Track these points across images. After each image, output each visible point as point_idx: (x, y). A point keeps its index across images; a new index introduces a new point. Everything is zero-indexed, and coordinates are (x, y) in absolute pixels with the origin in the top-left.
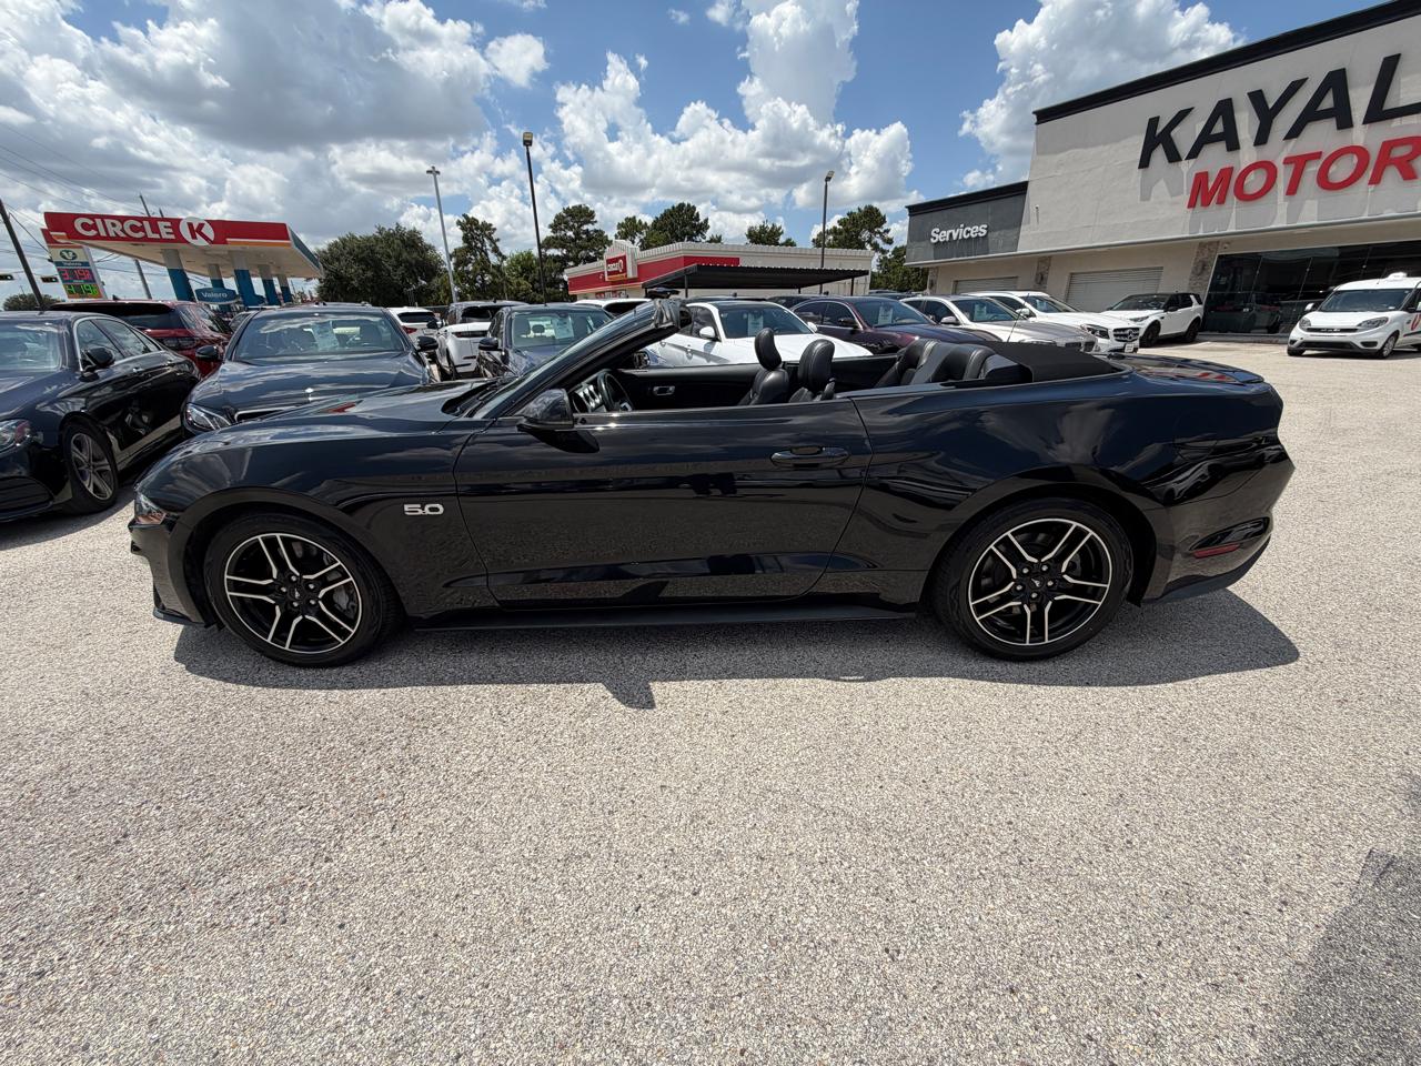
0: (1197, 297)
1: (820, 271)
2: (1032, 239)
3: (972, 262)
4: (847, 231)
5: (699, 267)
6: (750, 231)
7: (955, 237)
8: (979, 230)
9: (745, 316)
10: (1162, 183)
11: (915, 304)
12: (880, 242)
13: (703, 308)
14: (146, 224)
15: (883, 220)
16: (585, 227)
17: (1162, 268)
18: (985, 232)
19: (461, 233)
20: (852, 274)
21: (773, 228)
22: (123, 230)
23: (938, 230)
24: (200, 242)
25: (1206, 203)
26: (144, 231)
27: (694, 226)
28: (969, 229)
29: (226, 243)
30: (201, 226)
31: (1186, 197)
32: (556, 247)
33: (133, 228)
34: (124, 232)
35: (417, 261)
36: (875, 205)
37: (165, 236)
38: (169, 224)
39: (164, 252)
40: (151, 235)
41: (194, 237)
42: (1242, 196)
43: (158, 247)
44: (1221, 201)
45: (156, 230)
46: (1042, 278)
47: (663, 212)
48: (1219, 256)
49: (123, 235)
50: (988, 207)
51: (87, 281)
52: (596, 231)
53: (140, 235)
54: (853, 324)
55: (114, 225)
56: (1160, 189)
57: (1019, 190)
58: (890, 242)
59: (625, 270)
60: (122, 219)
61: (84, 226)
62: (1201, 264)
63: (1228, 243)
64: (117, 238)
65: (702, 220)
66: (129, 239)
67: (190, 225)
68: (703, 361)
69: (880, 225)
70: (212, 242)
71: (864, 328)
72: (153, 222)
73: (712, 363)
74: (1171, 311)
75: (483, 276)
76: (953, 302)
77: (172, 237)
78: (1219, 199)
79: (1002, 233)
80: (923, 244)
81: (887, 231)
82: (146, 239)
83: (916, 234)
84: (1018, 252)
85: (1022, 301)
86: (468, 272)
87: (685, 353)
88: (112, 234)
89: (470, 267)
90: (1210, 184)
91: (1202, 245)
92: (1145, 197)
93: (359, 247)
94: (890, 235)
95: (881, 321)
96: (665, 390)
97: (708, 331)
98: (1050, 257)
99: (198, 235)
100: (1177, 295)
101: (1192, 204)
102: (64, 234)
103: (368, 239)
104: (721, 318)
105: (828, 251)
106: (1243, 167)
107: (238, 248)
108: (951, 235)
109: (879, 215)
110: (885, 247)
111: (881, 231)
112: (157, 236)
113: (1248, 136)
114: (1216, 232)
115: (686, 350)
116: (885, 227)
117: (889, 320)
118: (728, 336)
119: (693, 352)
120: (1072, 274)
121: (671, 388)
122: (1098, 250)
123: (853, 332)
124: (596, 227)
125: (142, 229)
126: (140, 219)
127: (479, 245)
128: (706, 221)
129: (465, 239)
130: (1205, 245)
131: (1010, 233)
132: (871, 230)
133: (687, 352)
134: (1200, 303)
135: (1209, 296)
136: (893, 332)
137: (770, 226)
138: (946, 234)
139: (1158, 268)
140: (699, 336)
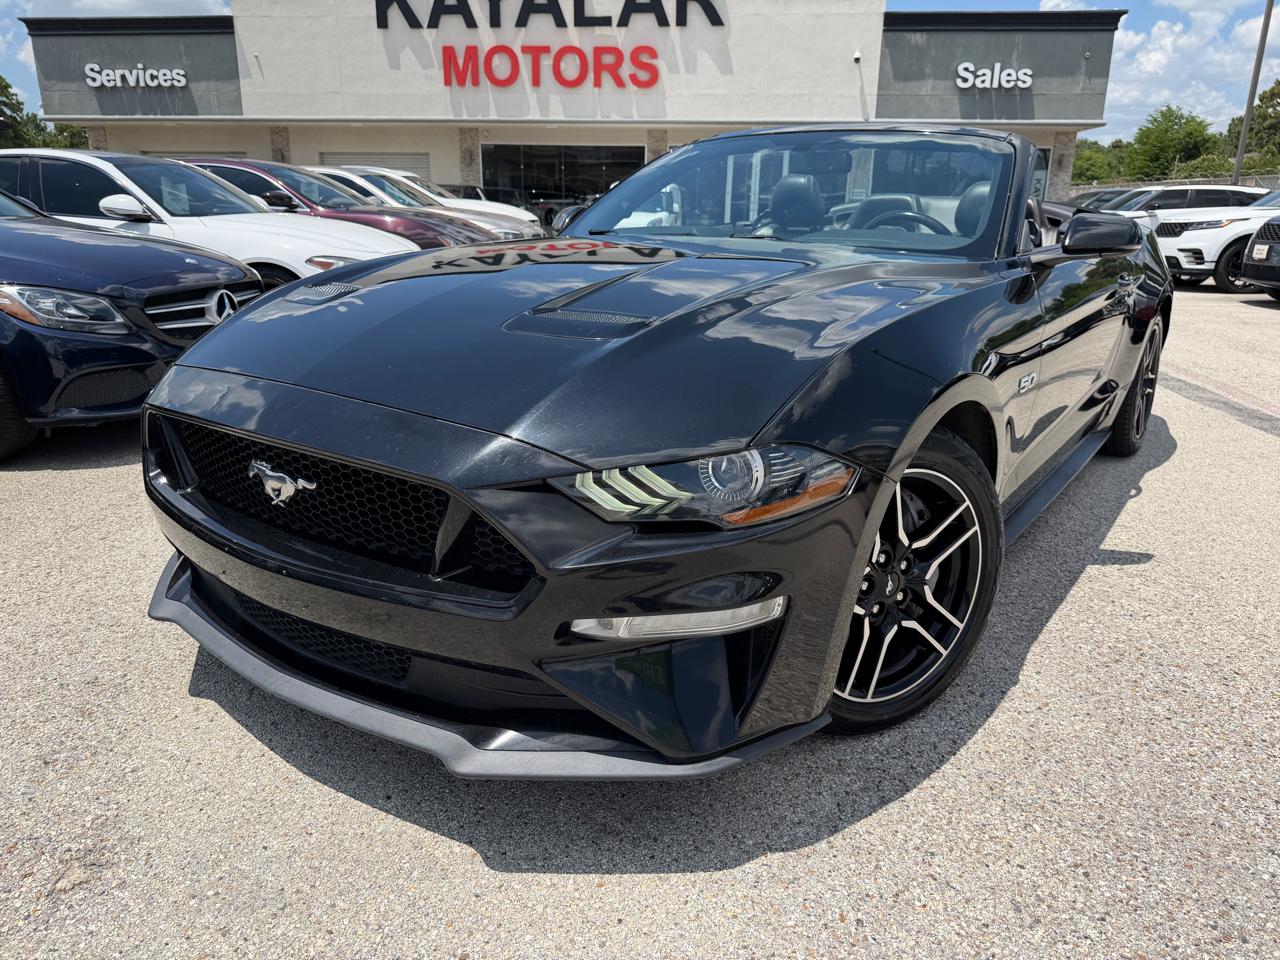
3: (168, 124)
10: (408, 50)
62: (468, 155)
63: (487, 131)
80: (73, 86)
113: (482, 15)
130: (465, 131)
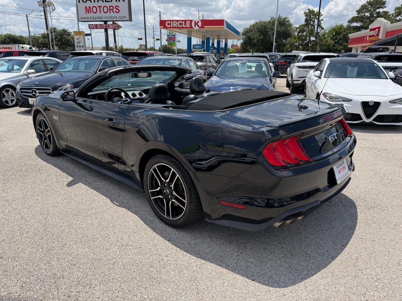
16: (378, 10)
19: (304, 18)
24: (197, 28)
29: (204, 28)
32: (357, 22)
35: (283, 31)
41: (195, 26)
51: (173, 41)
52: (384, 12)
59: (378, 35)
60: (177, 21)
61: (169, 24)
64: (175, 28)
67: (195, 22)
70: (200, 28)
75: (310, 38)
86: (303, 36)
89: (305, 33)
93: (260, 26)
99: (196, 25)
102: (163, 27)
103: (265, 23)
107: (208, 29)
124: (385, 10)
127: (312, 23)
129: (306, 20)
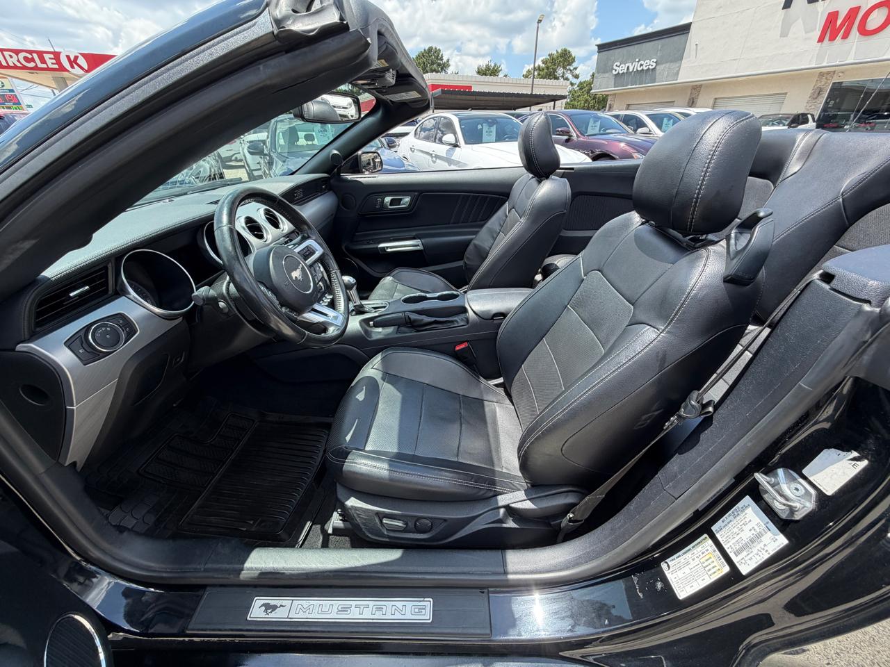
0: (813, 116)
1: (532, 96)
2: (689, 72)
4: (548, 68)
5: (443, 91)
6: (479, 69)
7: (631, 70)
8: (649, 63)
9: (480, 127)
11: (617, 117)
12: (570, 76)
13: (445, 118)
14: (35, 56)
15: (574, 60)
17: (786, 94)
18: (654, 64)
20: (554, 99)
21: (495, 65)
22: (19, 61)
23: (618, 64)
24: (77, 70)
25: (832, 38)
26: (34, 61)
27: (439, 65)
28: (642, 62)
30: (76, 58)
31: (818, 33)
33: (26, 59)
34: (21, 64)
36: (568, 49)
37: (51, 66)
38: (52, 56)
39: (55, 79)
40: (40, 65)
41: (72, 67)
42: (864, 32)
43: (49, 74)
44: (845, 36)
45: (43, 61)
46: (693, 102)
47: (417, 54)
48: (834, 83)
49: (19, 65)
50: (658, 44)
53: (32, 65)
54: (568, 133)
55: (11, 57)
56: (798, 28)
57: (685, 29)
58: (577, 77)
64: (15, 67)
65: (445, 60)
66: (24, 68)
67: (68, 57)
68: (445, 166)
69: (570, 64)
71: (578, 136)
72: (41, 54)
73: (453, 167)
74: (793, 127)
76: (647, 115)
77: (56, 66)
78: (843, 35)
79: (668, 65)
81: (576, 69)
82: (36, 68)
83: (603, 68)
84: (678, 81)
85: (679, 116)
87: (429, 157)
88: (11, 64)
90: (839, 22)
91: (821, 74)
92: (784, 34)
94: (577, 72)
95: (590, 132)
96: (398, 202)
97: (449, 138)
98: (701, 86)
100: (798, 115)
101: (821, 40)
104: (461, 129)
105: (536, 81)
106: (869, 6)
108: (628, 68)
109: (571, 56)
110: (574, 81)
111: (572, 68)
112: (44, 66)
114: (837, 63)
115: (431, 155)
116: (575, 65)
117: (596, 131)
118: (466, 143)
119: (437, 157)
120: (716, 99)
121: (407, 199)
122: (740, 79)
123: (567, 141)
125: (33, 60)
126: (30, 52)
128: (448, 61)
131: (674, 66)
132: (564, 68)
133: (432, 157)
134: (814, 121)
135: (820, 115)
136: (600, 140)
137: (493, 65)
138: (624, 67)
139: (784, 94)
140: (441, 141)
